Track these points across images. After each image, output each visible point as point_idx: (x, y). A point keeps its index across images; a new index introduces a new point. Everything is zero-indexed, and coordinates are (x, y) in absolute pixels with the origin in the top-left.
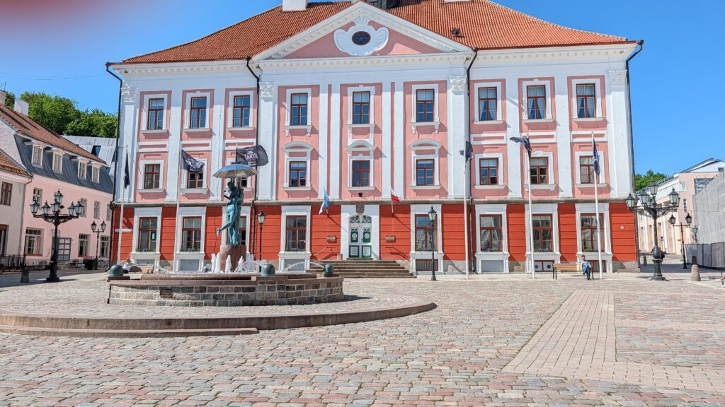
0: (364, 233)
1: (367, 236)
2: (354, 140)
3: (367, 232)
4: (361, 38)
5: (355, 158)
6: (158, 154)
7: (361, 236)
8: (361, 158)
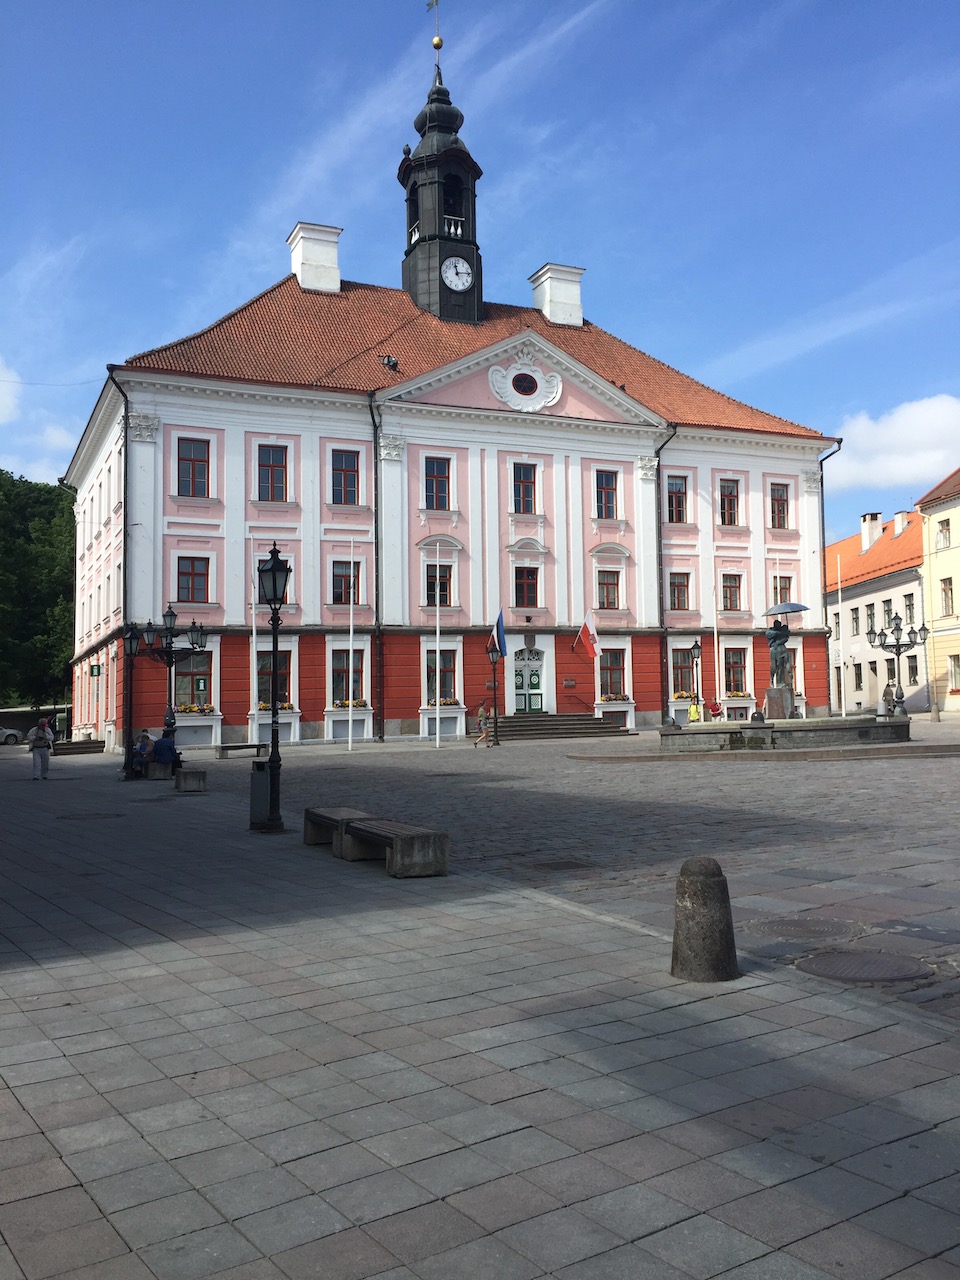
0: (531, 676)
1: (535, 680)
2: (519, 538)
3: (536, 674)
4: (525, 385)
5: (520, 565)
6: (205, 540)
7: (526, 681)
8: (527, 563)
